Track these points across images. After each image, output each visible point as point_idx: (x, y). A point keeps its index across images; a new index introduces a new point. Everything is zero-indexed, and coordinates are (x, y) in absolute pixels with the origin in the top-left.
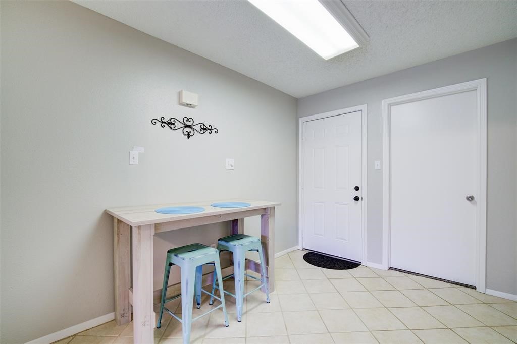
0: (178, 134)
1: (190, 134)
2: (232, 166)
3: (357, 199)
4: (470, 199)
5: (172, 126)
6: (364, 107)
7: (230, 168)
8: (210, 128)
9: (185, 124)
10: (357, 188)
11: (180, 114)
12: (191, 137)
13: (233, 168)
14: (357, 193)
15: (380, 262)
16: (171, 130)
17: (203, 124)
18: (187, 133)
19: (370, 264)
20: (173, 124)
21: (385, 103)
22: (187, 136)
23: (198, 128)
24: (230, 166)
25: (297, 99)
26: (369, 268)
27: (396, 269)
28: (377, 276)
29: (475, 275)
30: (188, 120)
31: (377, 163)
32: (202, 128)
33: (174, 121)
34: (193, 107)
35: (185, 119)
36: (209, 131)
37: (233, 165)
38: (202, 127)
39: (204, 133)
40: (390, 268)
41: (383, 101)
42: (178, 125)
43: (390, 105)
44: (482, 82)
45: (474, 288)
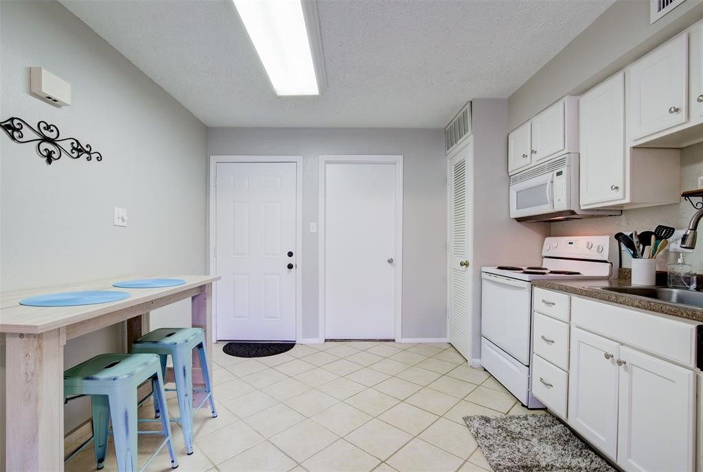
0: (28, 153)
1: (53, 155)
2: (123, 221)
3: (290, 266)
4: (390, 261)
5: (16, 134)
6: (299, 159)
7: (121, 223)
8: (88, 149)
9: (40, 133)
10: (290, 254)
11: (33, 112)
12: (53, 162)
13: (125, 224)
14: (291, 260)
15: (317, 336)
16: (13, 143)
17: (77, 141)
18: (45, 154)
19: (305, 341)
20: (18, 130)
21: (323, 158)
22: (46, 159)
23: (67, 146)
24: (121, 220)
25: (207, 127)
26: (305, 345)
27: (331, 340)
28: (316, 351)
30: (48, 128)
31: (313, 225)
32: (74, 148)
33: (19, 124)
34: (59, 106)
35: (43, 125)
36: (88, 156)
37: (126, 218)
38: (75, 145)
39: (78, 157)
40: (326, 340)
41: (320, 156)
42: (28, 134)
43: (327, 162)
44: (400, 158)
45: (394, 340)
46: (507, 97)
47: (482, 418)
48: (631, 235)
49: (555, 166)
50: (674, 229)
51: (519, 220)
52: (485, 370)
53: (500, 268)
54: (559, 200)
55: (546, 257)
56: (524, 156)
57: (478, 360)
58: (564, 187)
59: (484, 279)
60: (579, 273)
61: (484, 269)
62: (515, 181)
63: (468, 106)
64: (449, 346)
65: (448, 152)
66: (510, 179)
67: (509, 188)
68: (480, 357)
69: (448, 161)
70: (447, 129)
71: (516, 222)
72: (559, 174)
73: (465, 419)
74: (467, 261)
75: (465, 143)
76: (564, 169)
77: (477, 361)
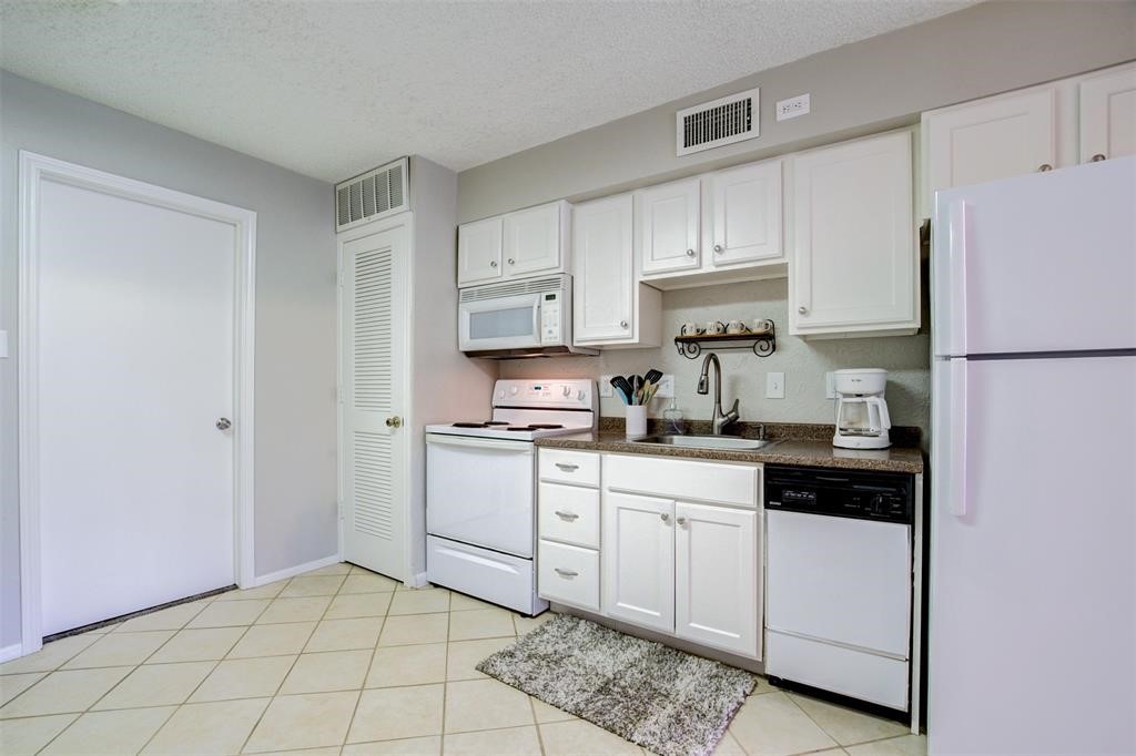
4: (224, 425)
21: (30, 163)
44: (251, 216)
45: (235, 587)
46: (458, 171)
47: (502, 655)
48: (631, 379)
49: (546, 287)
50: (661, 374)
51: (469, 354)
52: (436, 586)
53: (457, 425)
54: (550, 332)
55: (497, 407)
56: (493, 264)
57: (423, 575)
58: (558, 315)
59: (432, 443)
60: (560, 427)
61: (430, 428)
62: (469, 296)
63: (403, 162)
64: (349, 567)
65: (340, 228)
66: (460, 293)
67: (458, 307)
68: (426, 569)
69: (342, 243)
70: (339, 188)
71: (464, 357)
72: (549, 298)
73: (482, 668)
74: (395, 419)
76: (558, 293)
77: (420, 577)
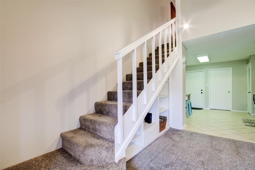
3: (202, 93)
4: (229, 92)
6: (204, 71)
14: (202, 91)
15: (208, 108)
19: (205, 109)
21: (209, 70)
29: (230, 107)
31: (207, 84)
40: (211, 109)
43: (210, 71)
45: (230, 111)
63: (250, 57)
64: (248, 113)
65: (247, 65)
68: (254, 114)
69: (247, 67)
70: (246, 59)
75: (249, 65)
77: (253, 115)
